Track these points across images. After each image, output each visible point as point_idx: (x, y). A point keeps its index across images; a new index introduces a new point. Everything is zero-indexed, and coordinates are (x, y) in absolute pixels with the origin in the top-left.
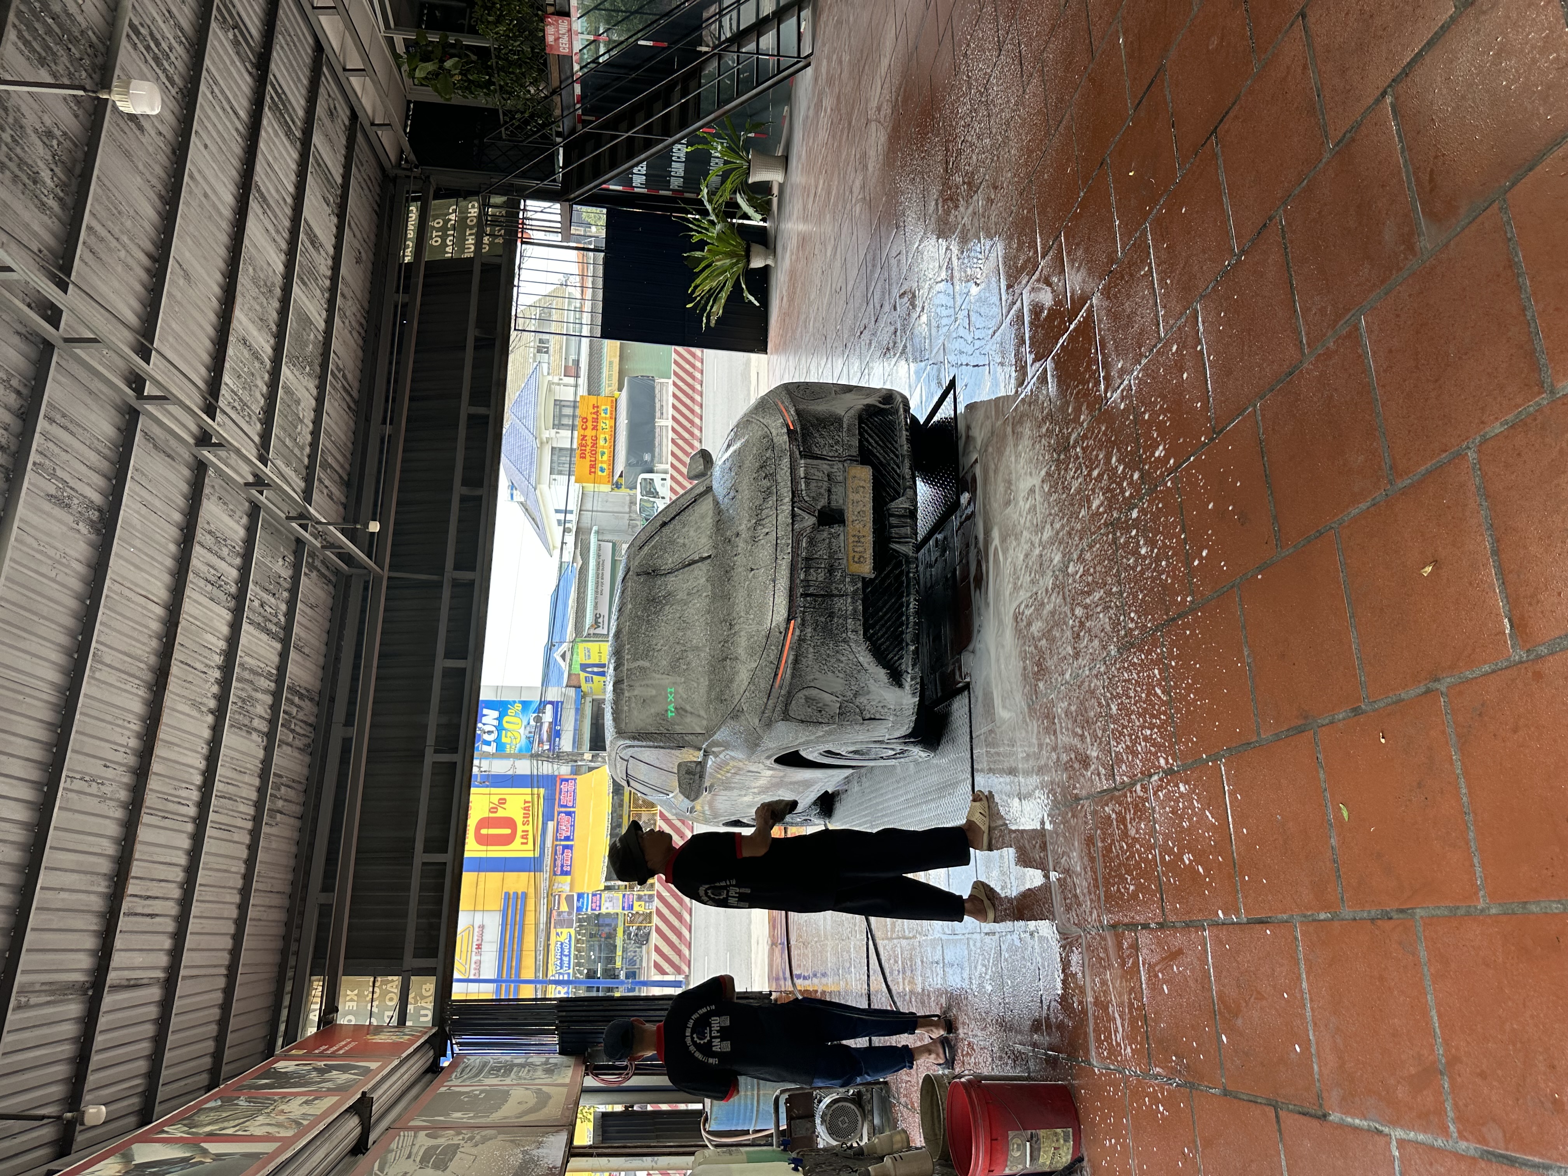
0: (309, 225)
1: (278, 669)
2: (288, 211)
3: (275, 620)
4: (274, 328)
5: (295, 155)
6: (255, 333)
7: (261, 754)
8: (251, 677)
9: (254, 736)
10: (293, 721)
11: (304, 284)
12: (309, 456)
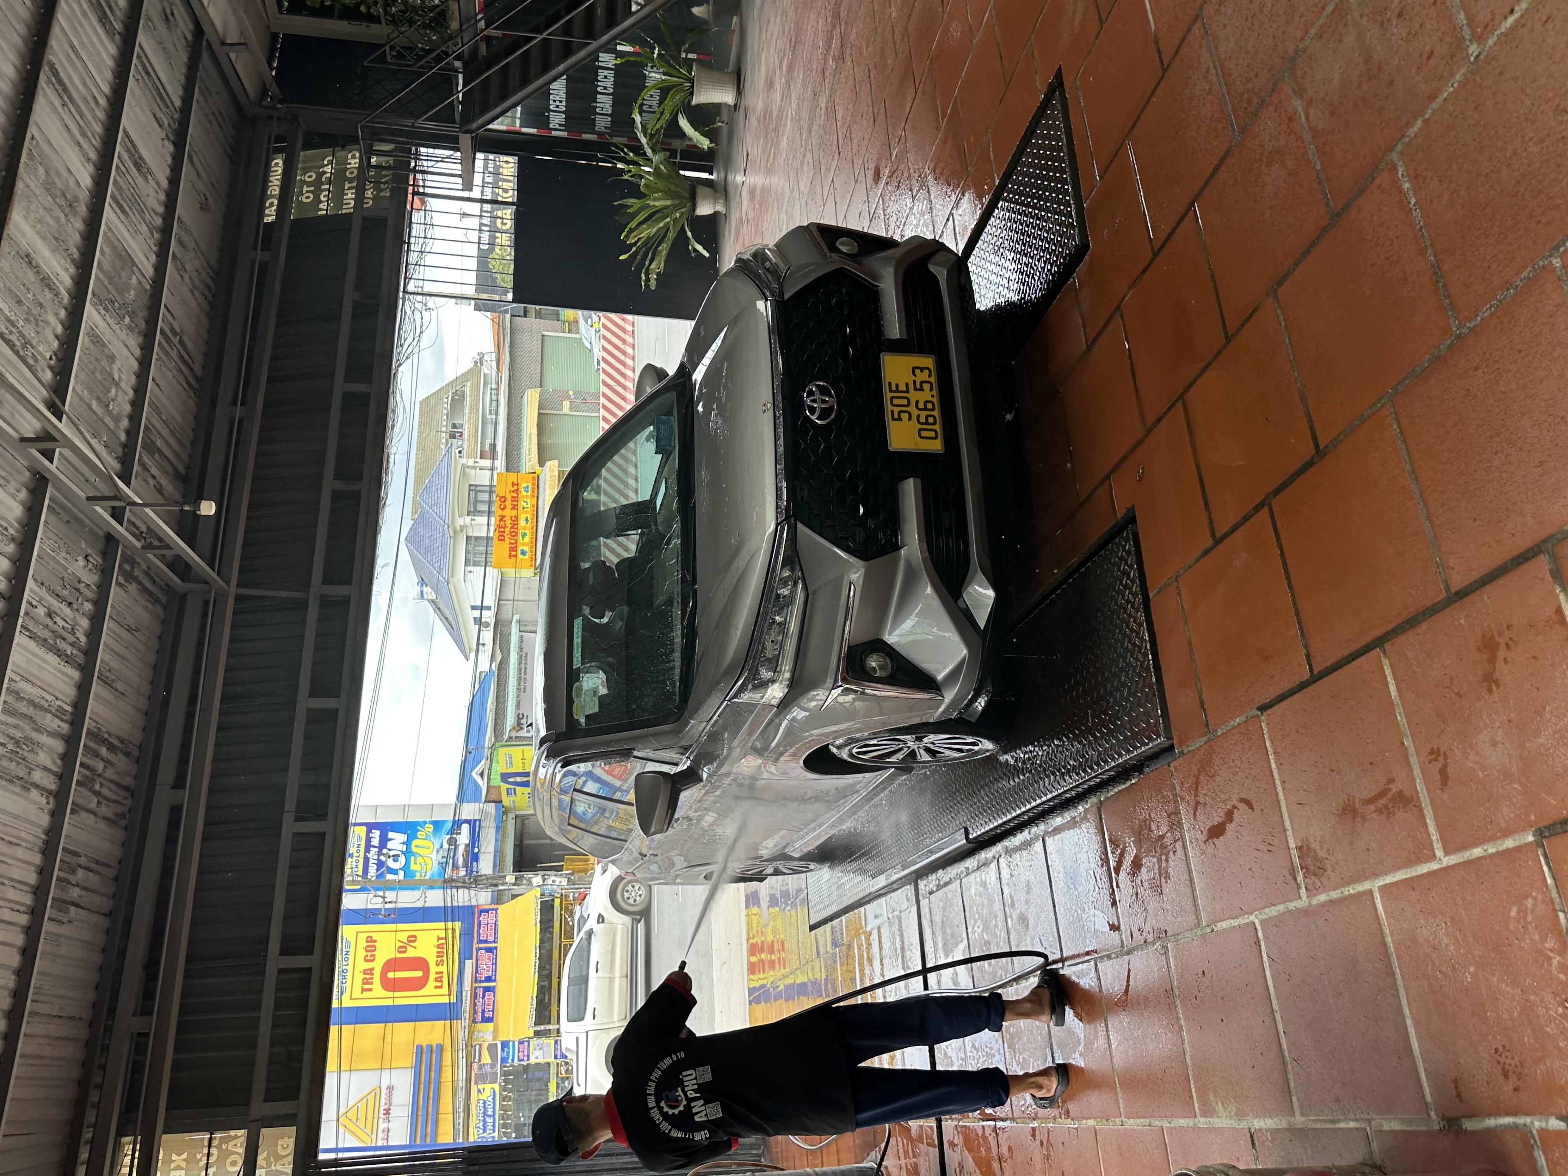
0: (132, 142)
1: (75, 705)
2: (101, 115)
3: (72, 639)
4: (76, 255)
5: (113, 50)
6: (47, 253)
7: (45, 820)
8: (31, 711)
9: (34, 794)
10: (98, 780)
11: (124, 212)
12: (128, 432)
